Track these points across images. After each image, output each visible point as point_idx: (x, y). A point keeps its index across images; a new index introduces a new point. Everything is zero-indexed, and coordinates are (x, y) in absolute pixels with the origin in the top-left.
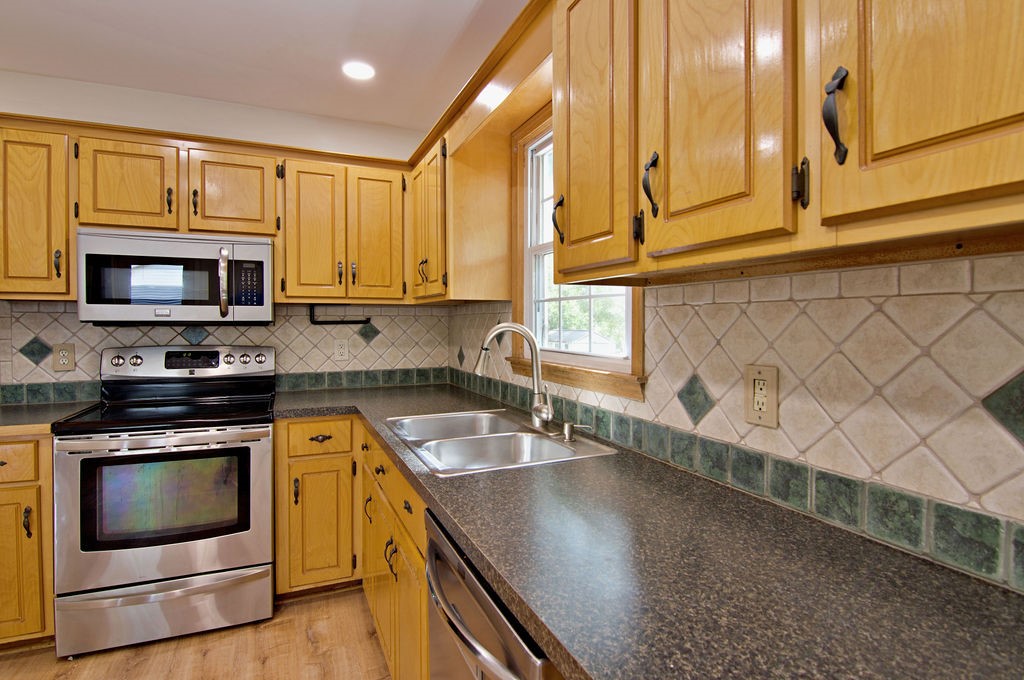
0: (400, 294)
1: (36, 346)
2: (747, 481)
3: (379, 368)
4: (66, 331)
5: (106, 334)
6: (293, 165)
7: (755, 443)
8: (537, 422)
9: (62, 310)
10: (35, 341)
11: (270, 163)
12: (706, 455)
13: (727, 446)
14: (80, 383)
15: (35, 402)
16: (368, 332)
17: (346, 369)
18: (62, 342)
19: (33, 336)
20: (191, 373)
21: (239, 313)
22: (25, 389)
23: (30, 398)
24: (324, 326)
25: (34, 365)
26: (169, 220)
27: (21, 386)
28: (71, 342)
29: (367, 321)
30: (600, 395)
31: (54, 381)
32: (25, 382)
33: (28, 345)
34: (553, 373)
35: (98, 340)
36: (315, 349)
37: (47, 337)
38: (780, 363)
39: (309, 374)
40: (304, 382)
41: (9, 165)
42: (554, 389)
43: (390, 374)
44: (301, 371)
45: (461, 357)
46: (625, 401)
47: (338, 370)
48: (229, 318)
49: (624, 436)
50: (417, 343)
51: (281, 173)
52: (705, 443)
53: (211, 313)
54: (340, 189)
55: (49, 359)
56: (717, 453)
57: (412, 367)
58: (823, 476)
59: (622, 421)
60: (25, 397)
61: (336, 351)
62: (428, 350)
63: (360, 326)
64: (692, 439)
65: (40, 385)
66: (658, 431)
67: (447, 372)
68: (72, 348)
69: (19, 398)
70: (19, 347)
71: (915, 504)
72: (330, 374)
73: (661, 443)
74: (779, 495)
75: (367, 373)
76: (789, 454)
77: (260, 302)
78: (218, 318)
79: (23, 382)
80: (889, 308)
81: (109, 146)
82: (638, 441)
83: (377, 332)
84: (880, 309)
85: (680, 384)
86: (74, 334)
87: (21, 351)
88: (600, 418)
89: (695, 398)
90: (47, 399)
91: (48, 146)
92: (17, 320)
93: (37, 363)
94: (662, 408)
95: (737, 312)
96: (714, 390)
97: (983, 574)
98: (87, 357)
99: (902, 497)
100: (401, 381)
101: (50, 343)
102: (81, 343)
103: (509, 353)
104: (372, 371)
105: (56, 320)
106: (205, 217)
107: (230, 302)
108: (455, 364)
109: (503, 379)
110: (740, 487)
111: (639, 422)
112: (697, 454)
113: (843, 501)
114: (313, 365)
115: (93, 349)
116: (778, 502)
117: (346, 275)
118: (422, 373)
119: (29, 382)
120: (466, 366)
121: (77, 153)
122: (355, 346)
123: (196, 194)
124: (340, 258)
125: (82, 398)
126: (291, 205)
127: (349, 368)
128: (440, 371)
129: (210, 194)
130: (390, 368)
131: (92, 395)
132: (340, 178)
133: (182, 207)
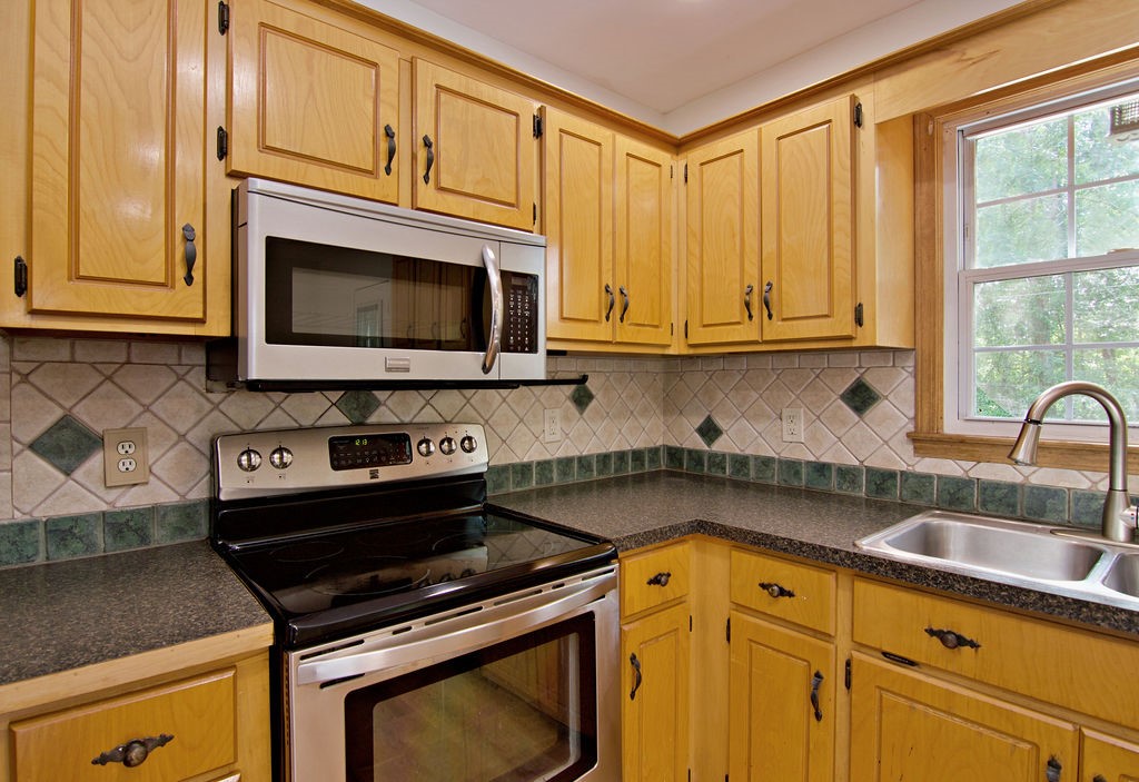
1: (67, 435)
3: (592, 452)
4: (129, 401)
5: (208, 406)
6: (554, 117)
9: (123, 359)
10: (66, 423)
11: (525, 106)
15: (64, 556)
16: (582, 399)
17: (557, 456)
18: (122, 426)
19: (58, 413)
20: (374, 475)
22: (41, 530)
23: (52, 549)
24: (532, 388)
25: (62, 477)
27: (32, 525)
28: (139, 423)
29: (584, 379)
31: (104, 507)
32: (41, 514)
33: (49, 432)
35: (193, 419)
36: (521, 426)
37: (91, 415)
39: (514, 466)
40: (507, 479)
43: (604, 460)
44: (503, 462)
47: (548, 457)
50: (632, 412)
51: (538, 129)
53: (465, 364)
54: (608, 167)
55: (95, 462)
57: (627, 447)
60: (42, 548)
61: (547, 427)
62: (643, 421)
63: (573, 387)
65: (76, 519)
67: (663, 456)
68: (136, 438)
69: (30, 551)
70: (28, 439)
72: (539, 463)
75: (580, 459)
78: (479, 375)
79: (38, 514)
83: (590, 397)
86: (147, 409)
87: (32, 447)
90: (90, 546)
92: (25, 378)
93: (68, 472)
98: (171, 454)
100: (616, 471)
101: (98, 428)
102: (160, 426)
103: (910, 427)
104: (586, 457)
105: (109, 378)
106: (440, 188)
107: (500, 349)
108: (696, 442)
114: (519, 452)
115: (182, 437)
117: (615, 303)
118: (637, 456)
119: (52, 513)
120: (720, 446)
121: (224, 27)
122: (567, 419)
123: (427, 144)
124: (607, 279)
125: (160, 537)
126: (551, 185)
127: (560, 454)
128: (654, 451)
129: (448, 150)
130: (603, 451)
131: (181, 531)
132: (607, 149)
133: (402, 162)
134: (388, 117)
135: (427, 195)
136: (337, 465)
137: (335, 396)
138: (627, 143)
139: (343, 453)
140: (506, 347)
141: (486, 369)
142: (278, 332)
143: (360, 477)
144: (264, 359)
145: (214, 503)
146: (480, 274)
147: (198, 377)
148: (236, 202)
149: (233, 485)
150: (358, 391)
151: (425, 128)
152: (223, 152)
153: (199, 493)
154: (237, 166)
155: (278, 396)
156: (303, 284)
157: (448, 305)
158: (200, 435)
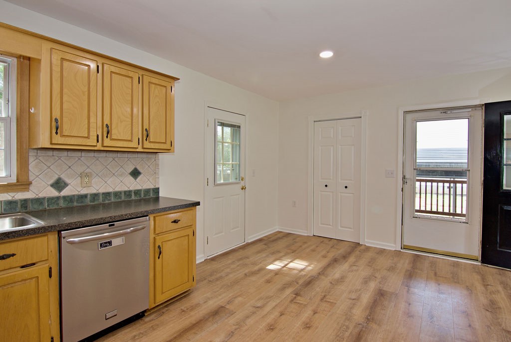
2: (82, 202)
7: (84, 192)
12: (65, 200)
13: (74, 196)
38: (91, 171)
52: (64, 197)
56: (70, 199)
64: (58, 198)
71: (120, 192)
74: (92, 202)
76: (94, 191)
80: (116, 159)
84: (114, 159)
89: (59, 185)
94: (41, 191)
95: (77, 159)
96: (68, 181)
97: (130, 199)
99: (118, 192)
110: (79, 205)
112: (61, 201)
113: (108, 197)
116: (92, 203)
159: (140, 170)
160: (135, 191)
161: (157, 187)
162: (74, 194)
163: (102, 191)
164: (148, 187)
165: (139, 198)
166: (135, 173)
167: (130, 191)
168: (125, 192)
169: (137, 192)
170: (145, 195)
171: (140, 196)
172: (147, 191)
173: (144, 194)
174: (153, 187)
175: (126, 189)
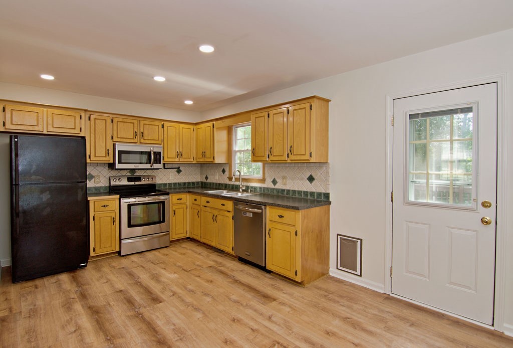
0: (192, 160)
1: (90, 176)
2: (283, 194)
3: (181, 182)
4: (98, 171)
6: (166, 124)
7: (284, 188)
8: (241, 190)
9: (97, 165)
11: (160, 124)
12: (276, 191)
13: (279, 189)
14: (101, 187)
16: (179, 171)
19: (89, 173)
20: (135, 183)
21: (155, 166)
24: (168, 169)
26: (135, 140)
28: (99, 174)
29: (179, 167)
30: (255, 184)
31: (94, 186)
34: (245, 180)
35: (107, 174)
36: (165, 176)
37: (93, 173)
38: (287, 176)
39: (163, 184)
41: (96, 125)
42: (245, 184)
43: (185, 183)
45: (207, 178)
46: (261, 184)
48: (152, 168)
49: (261, 191)
50: (192, 174)
51: (163, 126)
52: (276, 189)
53: (148, 166)
54: (178, 131)
55: (93, 179)
56: (278, 190)
57: (190, 181)
58: (292, 191)
59: (260, 188)
61: (170, 177)
62: (195, 176)
63: (177, 169)
64: (274, 189)
66: (268, 189)
67: (200, 183)
68: (99, 176)
71: (301, 192)
72: (169, 184)
73: (269, 191)
74: (287, 195)
75: (178, 183)
76: (288, 188)
77: (160, 163)
78: (150, 167)
81: (121, 120)
82: (264, 191)
83: (181, 171)
85: (272, 180)
86: (100, 172)
88: (255, 188)
89: (274, 182)
91: (105, 120)
93: (90, 181)
94: (269, 184)
96: (278, 180)
98: (103, 179)
100: (188, 186)
101: (94, 175)
102: (102, 175)
103: (228, 176)
105: (95, 168)
106: (144, 139)
107: (153, 163)
108: (204, 180)
109: (225, 183)
110: (282, 195)
111: (264, 188)
112: (275, 191)
113: (294, 193)
114: (164, 181)
115: (105, 177)
117: (179, 155)
118: (193, 183)
120: (209, 181)
121: (112, 122)
122: (175, 175)
123: (142, 133)
124: (178, 150)
125: (102, 191)
126: (165, 136)
127: (174, 182)
128: (198, 183)
129: (146, 133)
130: (184, 182)
131: (105, 190)
132: (178, 128)
133: (138, 137)
134: (136, 130)
135: (142, 141)
136: (128, 181)
137: (129, 171)
138: (182, 126)
139: (130, 180)
140: (155, 163)
141: (151, 166)
142: (120, 162)
143: (132, 183)
144: (118, 166)
145: (110, 186)
146: (150, 152)
147: (107, 168)
148: (114, 145)
149: (113, 183)
150: (133, 171)
151: (142, 130)
152: (112, 138)
153: (107, 185)
154: (114, 140)
155: (119, 171)
156: (123, 156)
157: (145, 157)
158: (108, 176)
159: (314, 176)
160: (310, 192)
161: (327, 192)
162: (279, 188)
163: (292, 189)
164: (320, 191)
165: (313, 199)
166: (311, 179)
167: (307, 192)
168: (304, 192)
169: (312, 194)
170: (318, 198)
171: (314, 197)
172: (320, 194)
173: (317, 196)
174: (324, 192)
175: (305, 190)
